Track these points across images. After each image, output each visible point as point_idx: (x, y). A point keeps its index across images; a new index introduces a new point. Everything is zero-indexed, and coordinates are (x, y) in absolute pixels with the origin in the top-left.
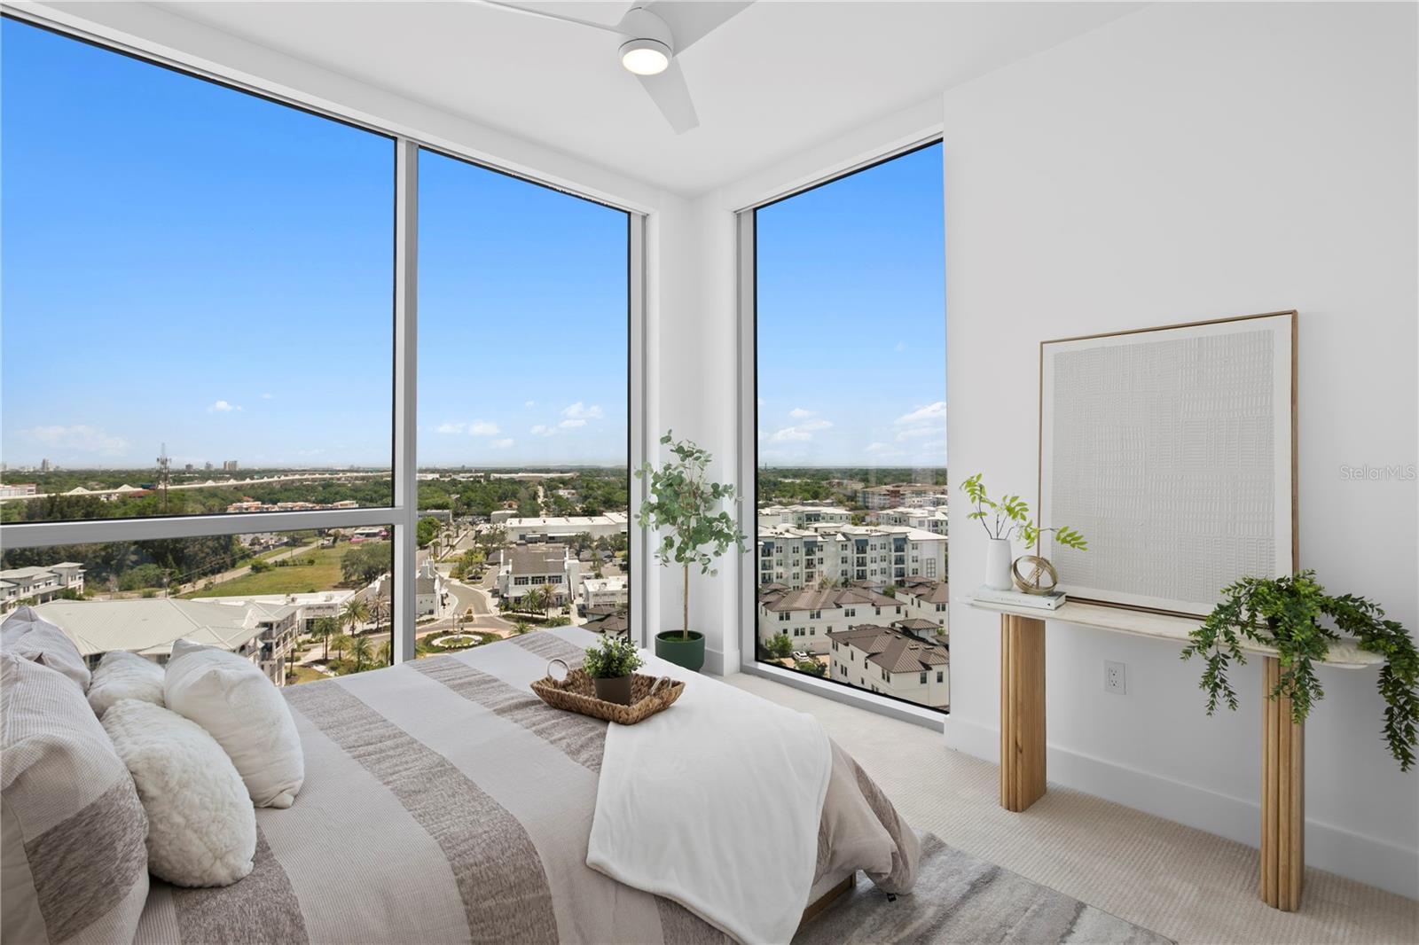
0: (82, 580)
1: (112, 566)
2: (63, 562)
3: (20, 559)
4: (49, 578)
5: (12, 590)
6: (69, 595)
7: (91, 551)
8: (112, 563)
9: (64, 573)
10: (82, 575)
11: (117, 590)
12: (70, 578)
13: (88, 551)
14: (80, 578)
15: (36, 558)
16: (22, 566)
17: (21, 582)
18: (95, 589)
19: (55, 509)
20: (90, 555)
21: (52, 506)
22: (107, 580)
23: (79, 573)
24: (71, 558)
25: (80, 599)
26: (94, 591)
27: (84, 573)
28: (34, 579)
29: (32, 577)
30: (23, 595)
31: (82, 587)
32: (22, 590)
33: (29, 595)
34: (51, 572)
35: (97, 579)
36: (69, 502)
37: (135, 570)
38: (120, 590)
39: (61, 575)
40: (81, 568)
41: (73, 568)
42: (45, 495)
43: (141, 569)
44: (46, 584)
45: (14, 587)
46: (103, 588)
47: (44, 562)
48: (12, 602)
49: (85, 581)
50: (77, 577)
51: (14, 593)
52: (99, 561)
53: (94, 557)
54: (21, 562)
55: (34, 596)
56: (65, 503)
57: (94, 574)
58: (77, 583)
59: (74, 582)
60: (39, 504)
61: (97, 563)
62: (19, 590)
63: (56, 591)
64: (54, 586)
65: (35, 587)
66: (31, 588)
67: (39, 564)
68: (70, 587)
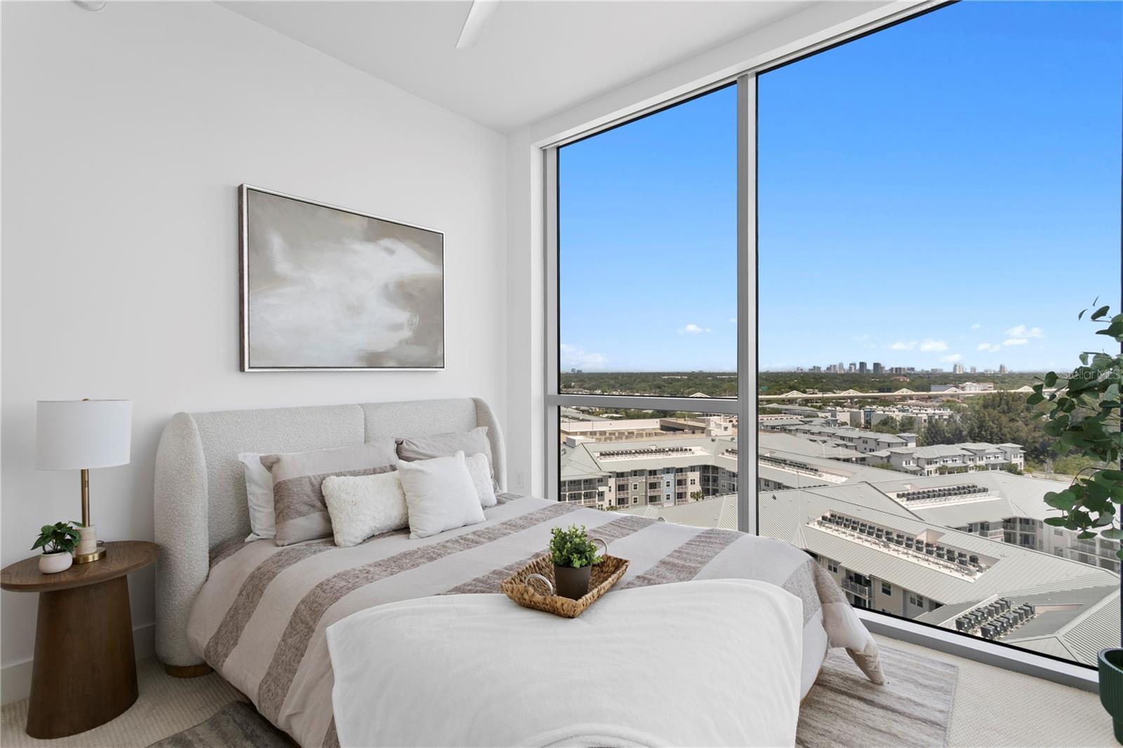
0: (1023, 459)
1: (1048, 451)
2: (1008, 442)
3: (978, 437)
4: (998, 453)
5: (971, 458)
6: (1012, 469)
7: (1030, 437)
8: (1048, 449)
9: (1008, 450)
10: (1022, 455)
11: (1052, 472)
12: (1013, 456)
13: (1028, 437)
14: (1021, 457)
15: (989, 437)
16: (980, 441)
17: (978, 453)
18: (1034, 468)
19: (1003, 402)
20: (1030, 441)
21: (1001, 399)
22: (1043, 462)
23: (1020, 453)
24: (1014, 441)
25: (1020, 473)
26: (1032, 469)
27: (1024, 453)
28: (986, 452)
29: (985, 450)
30: (979, 463)
31: (1023, 464)
32: (978, 458)
33: (983, 463)
34: (999, 449)
35: (1036, 460)
36: (1013, 398)
37: (1069, 458)
38: (1055, 472)
39: (1006, 452)
40: (1021, 449)
41: (1015, 448)
42: (996, 391)
43: (1075, 458)
44: (995, 457)
45: (972, 456)
46: (1041, 468)
47: (995, 441)
48: (971, 466)
49: (1026, 459)
50: (1019, 456)
51: (973, 460)
52: (1038, 445)
53: (1034, 442)
54: (979, 439)
55: (986, 465)
56: (1011, 398)
57: (1034, 456)
58: (1018, 461)
59: (1016, 459)
60: (991, 397)
61: (1036, 447)
62: (976, 459)
63: (1002, 464)
64: (1001, 460)
65: (987, 458)
66: (984, 458)
67: (991, 442)
68: (1013, 463)
